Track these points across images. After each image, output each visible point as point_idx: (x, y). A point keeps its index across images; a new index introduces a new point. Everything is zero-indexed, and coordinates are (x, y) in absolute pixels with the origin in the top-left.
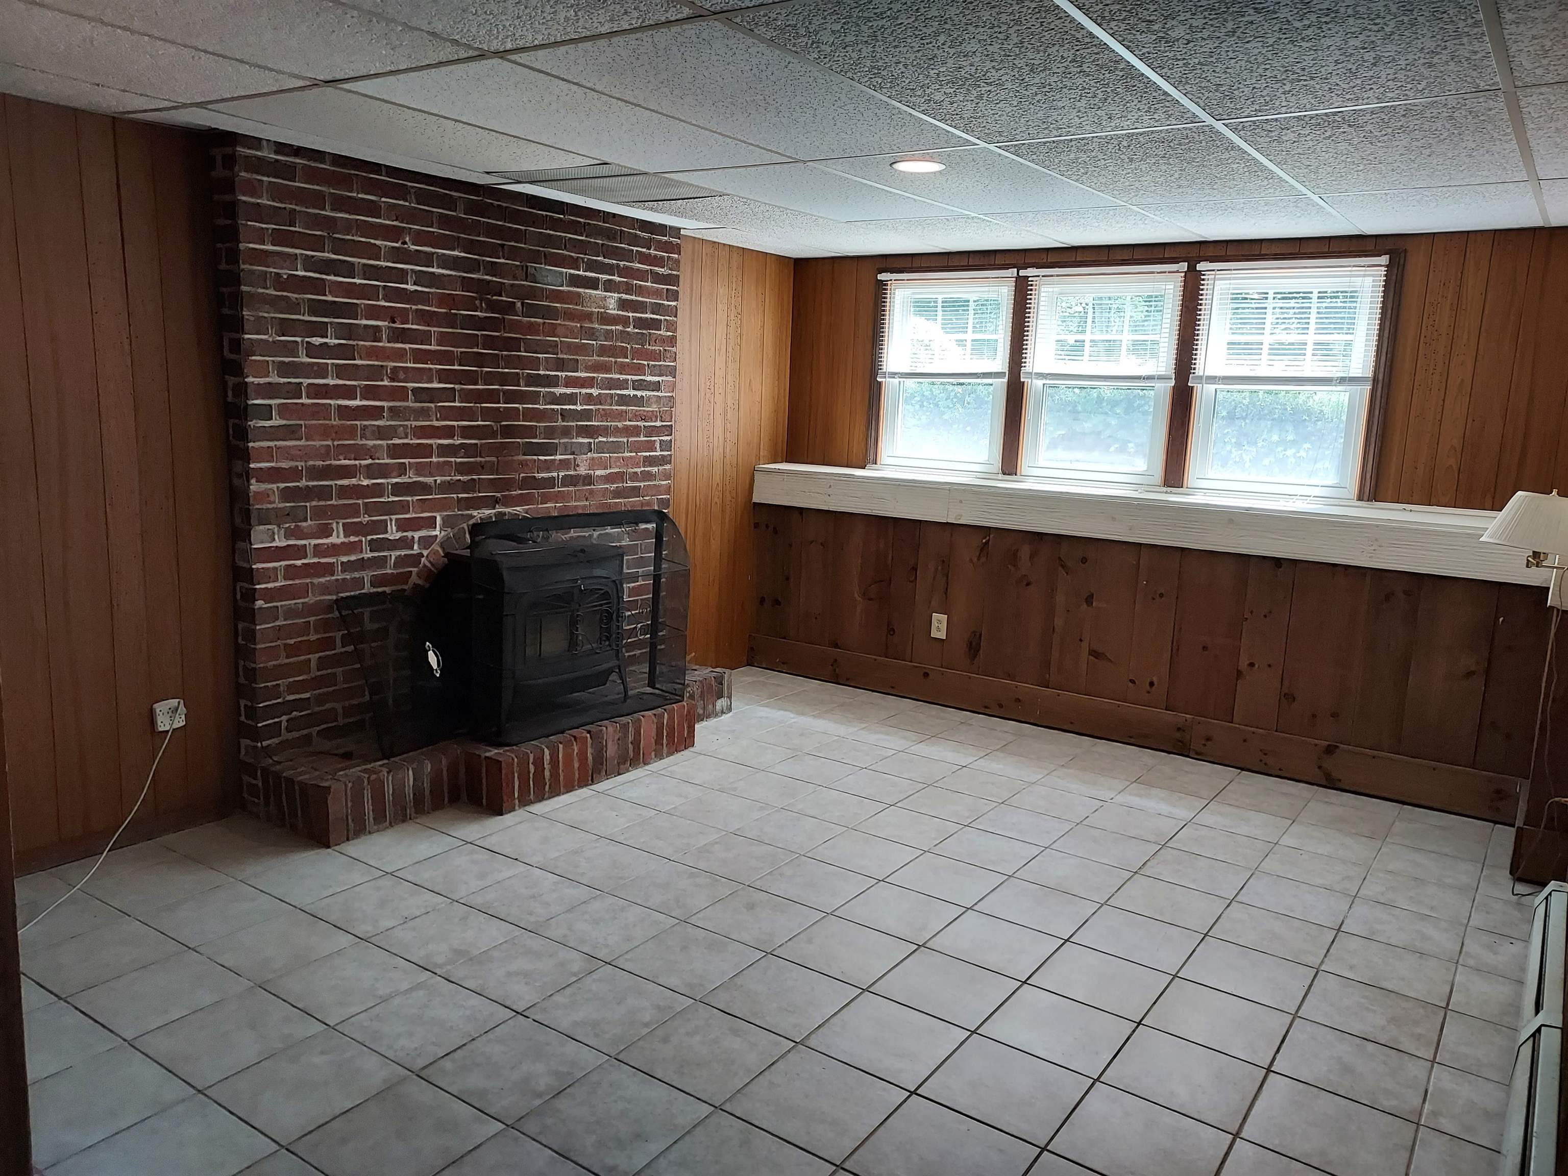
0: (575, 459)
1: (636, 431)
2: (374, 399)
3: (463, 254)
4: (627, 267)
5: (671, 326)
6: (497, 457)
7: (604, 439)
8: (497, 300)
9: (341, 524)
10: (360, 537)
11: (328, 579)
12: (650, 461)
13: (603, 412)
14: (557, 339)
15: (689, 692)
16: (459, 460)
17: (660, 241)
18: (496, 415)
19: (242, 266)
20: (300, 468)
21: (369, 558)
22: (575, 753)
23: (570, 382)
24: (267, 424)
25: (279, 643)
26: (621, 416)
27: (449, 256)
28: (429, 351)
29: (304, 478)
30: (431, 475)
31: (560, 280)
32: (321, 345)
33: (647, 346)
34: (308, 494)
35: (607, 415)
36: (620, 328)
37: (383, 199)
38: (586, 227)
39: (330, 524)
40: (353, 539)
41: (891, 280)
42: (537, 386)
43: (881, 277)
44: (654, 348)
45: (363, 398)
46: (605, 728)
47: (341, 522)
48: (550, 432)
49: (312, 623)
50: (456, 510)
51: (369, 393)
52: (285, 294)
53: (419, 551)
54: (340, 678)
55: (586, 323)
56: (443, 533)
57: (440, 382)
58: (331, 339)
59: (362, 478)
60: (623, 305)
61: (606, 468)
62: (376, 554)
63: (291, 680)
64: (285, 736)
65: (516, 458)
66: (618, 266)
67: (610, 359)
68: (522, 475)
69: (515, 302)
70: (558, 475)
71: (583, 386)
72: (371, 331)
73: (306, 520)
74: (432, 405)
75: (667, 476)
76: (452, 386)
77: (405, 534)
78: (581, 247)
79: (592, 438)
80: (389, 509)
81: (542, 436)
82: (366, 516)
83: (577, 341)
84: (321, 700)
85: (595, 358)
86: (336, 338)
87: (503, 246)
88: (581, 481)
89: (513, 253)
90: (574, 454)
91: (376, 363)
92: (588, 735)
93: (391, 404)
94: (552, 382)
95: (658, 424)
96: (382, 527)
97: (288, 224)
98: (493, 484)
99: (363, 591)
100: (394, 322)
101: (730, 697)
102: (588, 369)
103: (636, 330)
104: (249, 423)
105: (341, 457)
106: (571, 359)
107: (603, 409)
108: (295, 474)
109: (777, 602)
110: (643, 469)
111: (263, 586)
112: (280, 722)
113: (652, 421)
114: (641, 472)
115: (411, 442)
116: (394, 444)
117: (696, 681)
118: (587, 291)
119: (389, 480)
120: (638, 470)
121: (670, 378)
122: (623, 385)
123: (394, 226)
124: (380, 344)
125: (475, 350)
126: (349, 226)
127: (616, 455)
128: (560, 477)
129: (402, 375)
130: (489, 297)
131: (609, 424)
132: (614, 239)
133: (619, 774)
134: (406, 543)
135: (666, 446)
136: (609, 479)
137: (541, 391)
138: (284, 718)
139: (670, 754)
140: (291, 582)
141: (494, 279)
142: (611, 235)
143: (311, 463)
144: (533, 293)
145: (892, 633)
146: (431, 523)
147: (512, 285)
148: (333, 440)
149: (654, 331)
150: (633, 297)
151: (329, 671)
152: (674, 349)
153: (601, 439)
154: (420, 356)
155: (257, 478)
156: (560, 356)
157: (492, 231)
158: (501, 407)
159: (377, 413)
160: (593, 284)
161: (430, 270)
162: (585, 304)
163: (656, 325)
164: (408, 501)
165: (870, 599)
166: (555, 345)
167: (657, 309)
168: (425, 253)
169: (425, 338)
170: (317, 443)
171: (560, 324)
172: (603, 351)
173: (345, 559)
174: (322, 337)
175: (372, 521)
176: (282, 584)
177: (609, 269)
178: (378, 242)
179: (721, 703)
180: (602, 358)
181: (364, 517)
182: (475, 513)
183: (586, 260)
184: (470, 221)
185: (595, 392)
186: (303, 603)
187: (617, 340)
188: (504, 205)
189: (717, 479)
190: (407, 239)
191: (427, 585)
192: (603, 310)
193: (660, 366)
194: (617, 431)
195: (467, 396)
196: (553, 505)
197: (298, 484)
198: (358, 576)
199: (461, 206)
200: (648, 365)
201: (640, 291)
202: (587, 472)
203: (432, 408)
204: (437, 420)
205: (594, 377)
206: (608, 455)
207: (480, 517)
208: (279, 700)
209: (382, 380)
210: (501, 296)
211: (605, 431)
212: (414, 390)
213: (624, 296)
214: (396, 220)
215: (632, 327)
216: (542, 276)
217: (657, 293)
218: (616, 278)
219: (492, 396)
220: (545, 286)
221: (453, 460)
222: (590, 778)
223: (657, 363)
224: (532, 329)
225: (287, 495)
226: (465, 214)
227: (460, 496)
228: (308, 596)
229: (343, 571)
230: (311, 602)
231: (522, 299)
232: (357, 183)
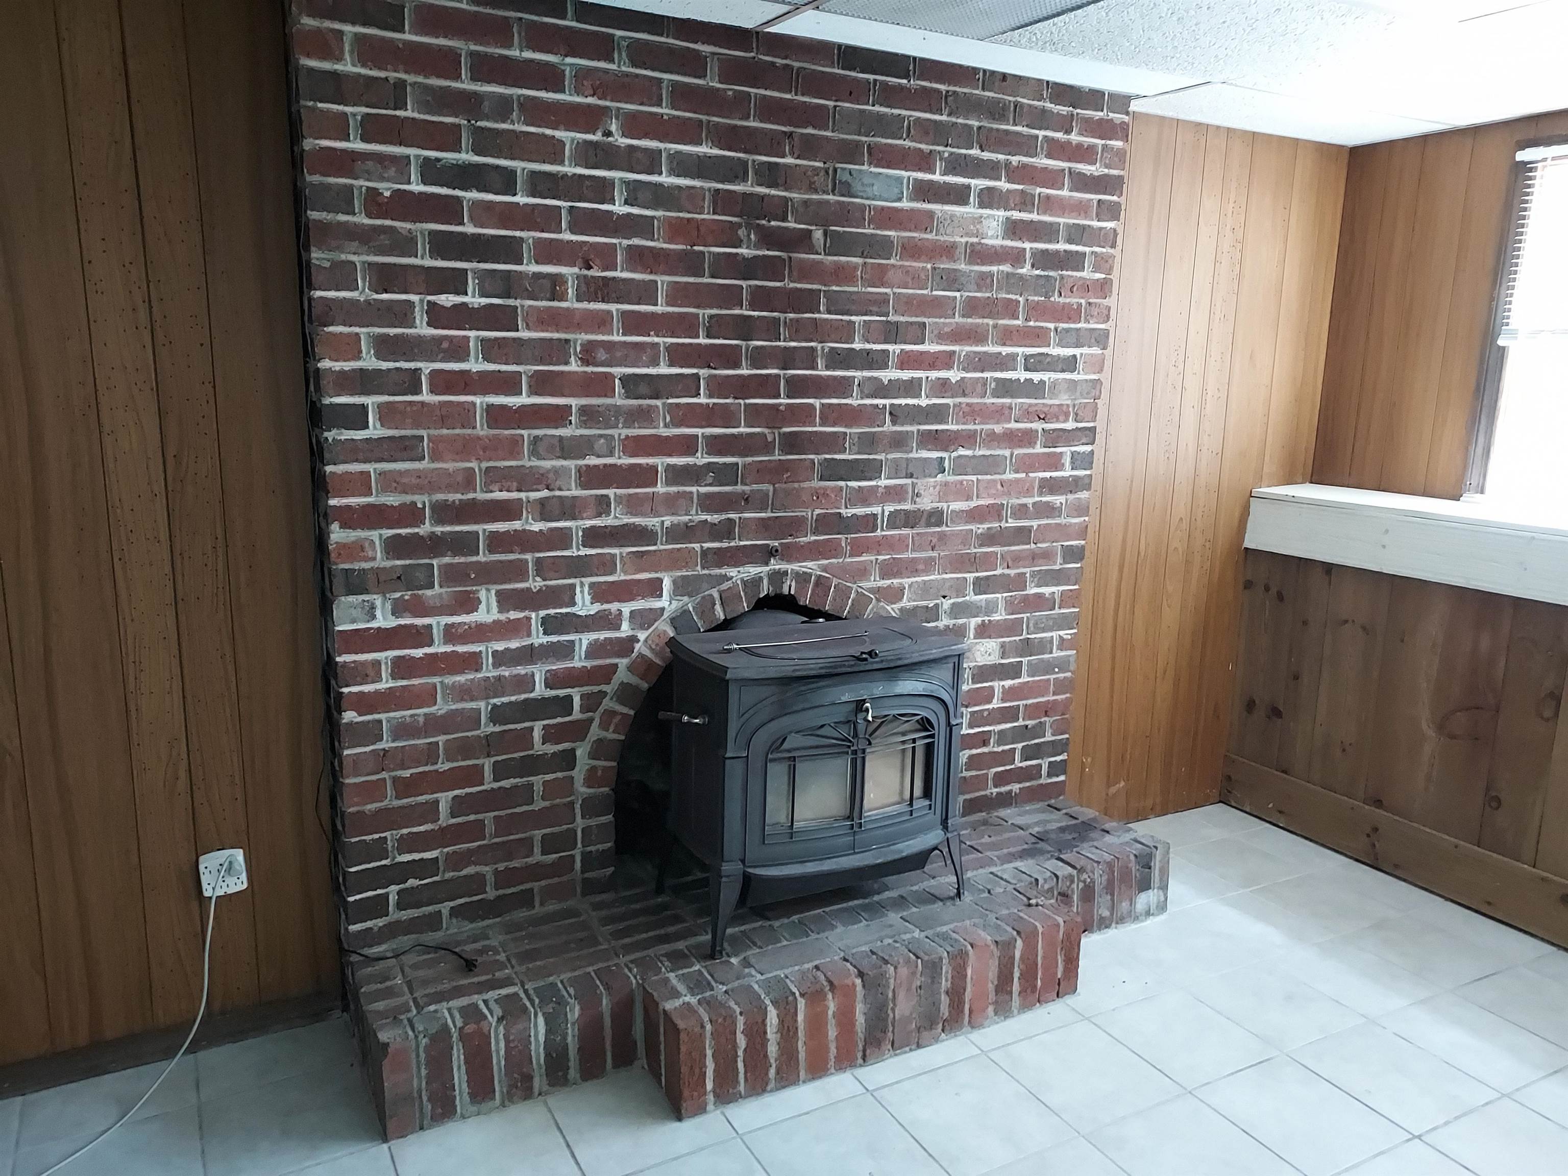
0: (914, 485)
1: (1027, 438)
2: (552, 395)
3: (716, 152)
4: (1025, 166)
5: (1102, 263)
6: (774, 485)
7: (969, 453)
8: (779, 227)
9: (493, 592)
10: (526, 613)
11: (471, 677)
12: (1050, 486)
13: (967, 409)
14: (888, 290)
15: (1084, 882)
16: (703, 490)
17: (1088, 121)
18: (773, 416)
19: (309, 178)
20: (420, 505)
21: (541, 645)
22: (830, 1013)
23: (906, 361)
24: (359, 435)
25: (384, 775)
26: (1000, 414)
27: (690, 155)
28: (653, 315)
29: (427, 521)
30: (654, 513)
31: (896, 191)
32: (454, 306)
33: (1055, 298)
34: (435, 545)
35: (973, 413)
36: (1006, 268)
37: (569, 60)
38: (950, 99)
39: (474, 592)
40: (514, 615)
41: (1545, 160)
42: (847, 368)
43: (1522, 156)
44: (1068, 300)
45: (533, 392)
46: (892, 968)
47: (494, 588)
48: (870, 442)
49: (440, 743)
50: (699, 568)
51: (541, 384)
52: (388, 222)
53: (630, 633)
54: (490, 828)
55: (943, 263)
56: (674, 603)
57: (671, 365)
58: (474, 296)
59: (530, 520)
60: (1014, 229)
61: (969, 498)
62: (554, 638)
63: (405, 831)
64: (394, 915)
65: (806, 485)
66: (1008, 164)
67: (986, 321)
68: (817, 511)
69: (811, 231)
70: (883, 511)
71: (932, 367)
72: (547, 283)
73: (432, 586)
74: (658, 403)
75: (1082, 509)
76: (694, 371)
77: (606, 606)
78: (939, 133)
79: (945, 450)
80: (579, 567)
81: (855, 448)
82: (538, 579)
83: (925, 292)
84: (456, 861)
85: (958, 319)
86: (482, 295)
87: (790, 135)
88: (923, 520)
89: (808, 148)
90: (911, 476)
91: (556, 335)
92: (858, 981)
93: (584, 401)
94: (878, 361)
95: (1070, 425)
96: (567, 596)
97: (392, 106)
98: (765, 526)
99: (532, 695)
100: (589, 268)
101: (1164, 887)
102: (941, 338)
103: (1038, 272)
104: (326, 434)
105: (495, 487)
106: (911, 323)
107: (967, 404)
108: (412, 515)
109: (1276, 712)
110: (1037, 499)
111: (355, 689)
112: (387, 894)
113: (1058, 421)
114: (1034, 504)
115: (620, 462)
116: (588, 466)
117: (1098, 863)
118: (947, 208)
119: (580, 523)
120: (1029, 501)
121: (1096, 350)
122: (1006, 363)
123: (589, 105)
124: (564, 305)
125: (737, 312)
126: (503, 108)
127: (989, 477)
128: (887, 514)
129: (602, 355)
130: (764, 222)
131: (978, 427)
132: (1002, 118)
133: (919, 1046)
134: (609, 621)
135: (1085, 461)
136: (975, 515)
137: (854, 377)
138: (394, 889)
139: (1026, 1006)
140: (404, 683)
141: (773, 192)
142: (997, 111)
143: (440, 496)
144: (846, 214)
145: (1494, 804)
146: (655, 588)
147: (806, 203)
148: (479, 459)
149: (1070, 273)
150: (1034, 217)
151: (472, 817)
152: (1105, 302)
153: (962, 452)
154: (633, 323)
155: (341, 523)
156: (892, 318)
157: (770, 110)
158: (780, 404)
159: (559, 416)
160: (960, 196)
161: (654, 178)
162: (942, 230)
163: (1074, 261)
164: (614, 556)
165: (1453, 737)
166: (885, 300)
167: (1078, 234)
168: (646, 150)
169: (647, 293)
170: (450, 466)
171: (893, 266)
172: (972, 307)
173: (500, 646)
174: (458, 293)
175: (547, 586)
176: (388, 686)
177: (990, 170)
178: (559, 134)
179: (1144, 899)
180: (970, 320)
181: (534, 581)
182: (732, 572)
183: (946, 155)
184: (730, 93)
185: (954, 375)
186: (425, 715)
187: (999, 289)
188: (796, 64)
189: (1181, 509)
190: (613, 128)
191: (645, 686)
192: (975, 240)
193: (1078, 330)
194: (993, 439)
195: (718, 387)
196: (873, 558)
197: (416, 530)
198: (523, 672)
199: (713, 68)
200: (1056, 329)
201: (1048, 204)
202: (935, 505)
203: (657, 407)
204: (666, 426)
205: (954, 352)
206: (974, 478)
207: (742, 579)
208: (384, 862)
209: (567, 363)
210: (785, 219)
211: (969, 439)
212: (625, 379)
213: (1016, 215)
214: (593, 95)
215: (1028, 266)
216: (863, 184)
217: (1081, 208)
218: (1003, 185)
219: (767, 386)
220: (867, 202)
221: (694, 489)
222: (860, 1055)
223: (1072, 326)
224: (843, 274)
225: (394, 547)
226: (721, 82)
227: (706, 545)
228: (435, 704)
229: (496, 665)
230: (440, 712)
231: (824, 224)
232: (520, 34)
